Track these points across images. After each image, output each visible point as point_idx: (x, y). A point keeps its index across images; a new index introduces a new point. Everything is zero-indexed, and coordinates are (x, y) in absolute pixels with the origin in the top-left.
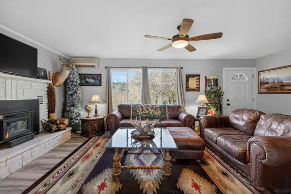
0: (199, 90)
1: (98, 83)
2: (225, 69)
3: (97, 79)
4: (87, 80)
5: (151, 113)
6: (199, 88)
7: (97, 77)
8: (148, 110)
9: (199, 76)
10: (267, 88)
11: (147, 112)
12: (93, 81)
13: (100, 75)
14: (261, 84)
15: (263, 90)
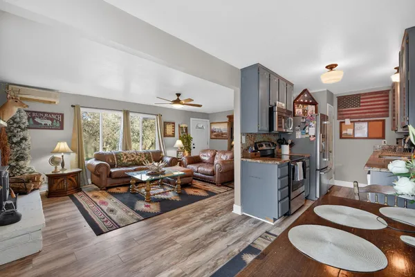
0: (174, 136)
1: (58, 125)
2: (191, 119)
3: (57, 121)
4: (37, 120)
5: (137, 159)
6: (174, 134)
7: (57, 117)
8: (133, 156)
9: (174, 123)
10: (215, 135)
11: (133, 159)
12: (49, 122)
13: (62, 115)
14: (212, 132)
15: (213, 137)
